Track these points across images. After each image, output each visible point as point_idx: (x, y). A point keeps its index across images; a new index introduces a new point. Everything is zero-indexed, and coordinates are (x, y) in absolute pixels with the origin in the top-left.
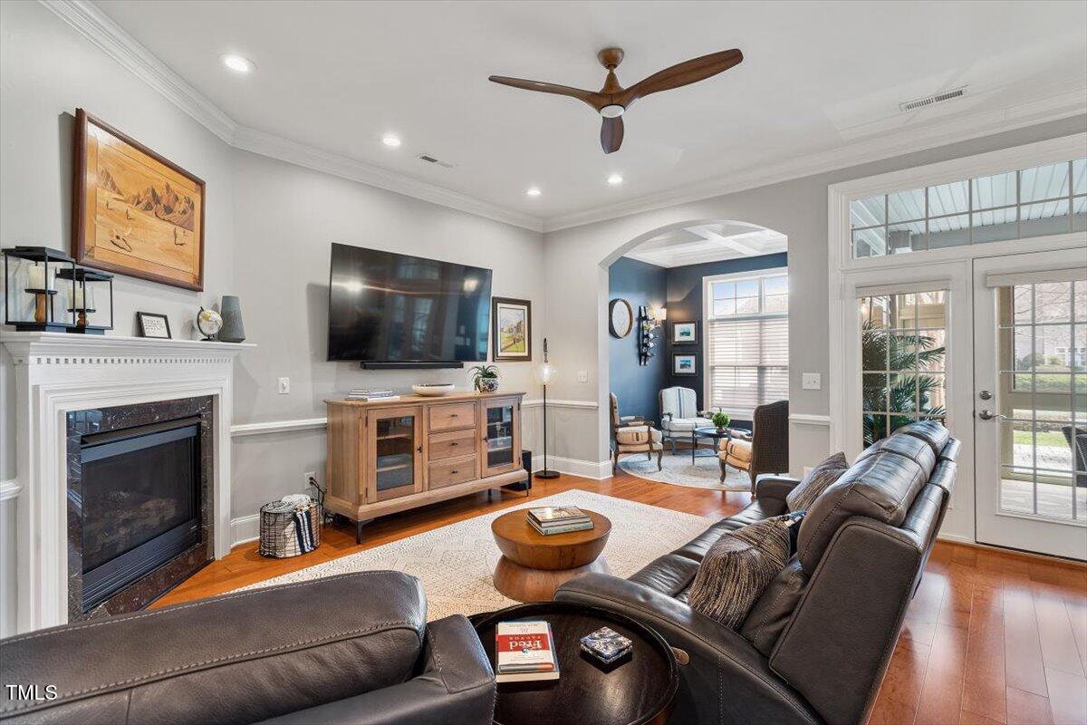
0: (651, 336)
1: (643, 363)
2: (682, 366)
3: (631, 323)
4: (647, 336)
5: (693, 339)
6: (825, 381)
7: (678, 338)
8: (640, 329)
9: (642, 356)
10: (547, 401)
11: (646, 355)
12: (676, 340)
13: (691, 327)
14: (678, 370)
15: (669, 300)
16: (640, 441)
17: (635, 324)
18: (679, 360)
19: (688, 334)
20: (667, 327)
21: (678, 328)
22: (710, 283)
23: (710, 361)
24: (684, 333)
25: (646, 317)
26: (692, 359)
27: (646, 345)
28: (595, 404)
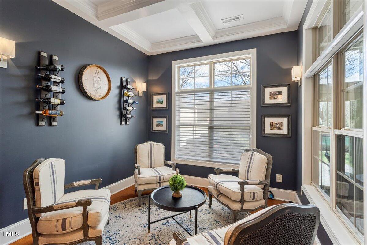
0: (130, 101)
1: (123, 123)
2: (158, 125)
3: (110, 89)
4: (126, 101)
5: (165, 106)
7: (155, 105)
8: (121, 95)
9: (123, 116)
11: (125, 116)
12: (154, 107)
13: (164, 98)
14: (155, 128)
16: (68, 230)
17: (115, 91)
18: (155, 121)
19: (162, 102)
20: (148, 96)
21: (156, 98)
22: (177, 66)
23: (176, 122)
24: (159, 101)
25: (125, 86)
26: (164, 120)
27: (125, 108)
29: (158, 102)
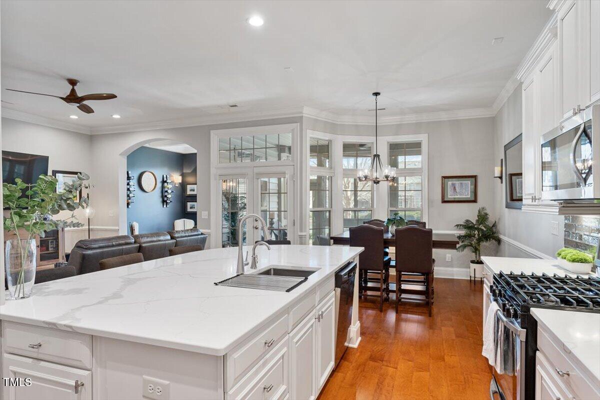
0: (170, 191)
1: (165, 206)
2: (191, 208)
3: (156, 184)
4: (167, 191)
6: (209, 215)
8: (163, 187)
9: (164, 201)
10: (90, 227)
11: (166, 201)
12: (188, 193)
14: (189, 210)
15: (184, 171)
17: (159, 185)
18: (189, 204)
19: (194, 190)
20: (183, 186)
21: (189, 187)
25: (166, 181)
26: (195, 204)
27: (166, 196)
28: (117, 228)
29: (191, 190)
